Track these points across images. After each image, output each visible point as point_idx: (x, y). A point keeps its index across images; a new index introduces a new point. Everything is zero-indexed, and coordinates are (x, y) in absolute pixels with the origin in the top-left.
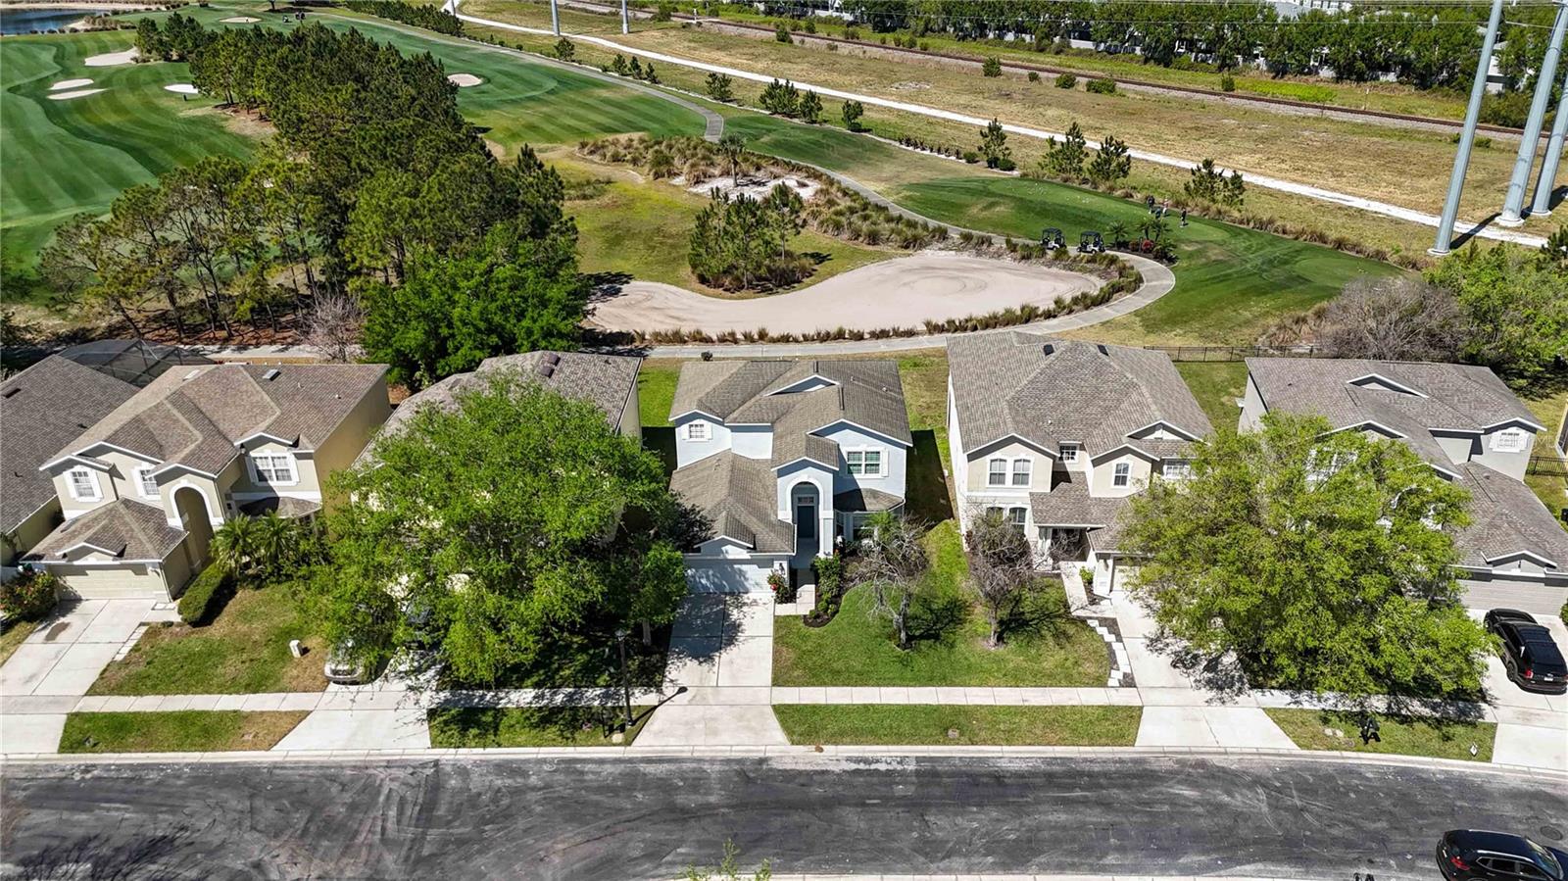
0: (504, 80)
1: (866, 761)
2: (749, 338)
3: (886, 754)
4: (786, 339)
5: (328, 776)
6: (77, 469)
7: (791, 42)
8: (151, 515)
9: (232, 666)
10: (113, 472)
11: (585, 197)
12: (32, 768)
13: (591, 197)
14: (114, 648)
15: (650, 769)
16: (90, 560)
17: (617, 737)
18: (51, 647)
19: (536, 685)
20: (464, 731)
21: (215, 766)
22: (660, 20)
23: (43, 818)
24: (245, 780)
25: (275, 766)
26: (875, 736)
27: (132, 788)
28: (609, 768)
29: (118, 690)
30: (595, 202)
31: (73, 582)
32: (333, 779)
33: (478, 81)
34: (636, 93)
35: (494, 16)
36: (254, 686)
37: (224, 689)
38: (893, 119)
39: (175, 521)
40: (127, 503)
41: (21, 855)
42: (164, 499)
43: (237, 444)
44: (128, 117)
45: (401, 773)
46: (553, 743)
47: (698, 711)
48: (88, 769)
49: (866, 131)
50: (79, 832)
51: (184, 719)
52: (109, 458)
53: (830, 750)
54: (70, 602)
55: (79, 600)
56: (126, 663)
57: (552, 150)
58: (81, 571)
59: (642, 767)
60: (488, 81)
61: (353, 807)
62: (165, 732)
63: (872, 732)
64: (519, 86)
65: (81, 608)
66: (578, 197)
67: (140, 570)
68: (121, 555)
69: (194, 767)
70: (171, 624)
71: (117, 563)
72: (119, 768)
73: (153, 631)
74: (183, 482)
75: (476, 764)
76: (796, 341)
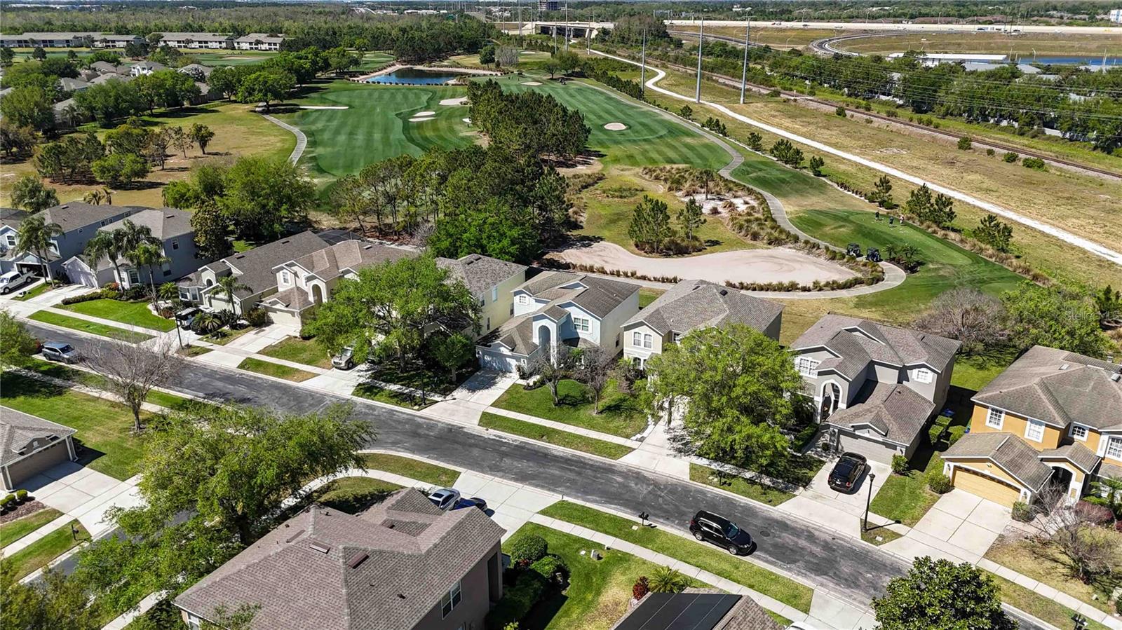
0: (640, 127)
1: (501, 437)
2: (626, 275)
3: (510, 437)
4: (644, 278)
5: (312, 394)
6: (285, 271)
7: (845, 116)
8: (303, 293)
9: (304, 356)
10: (296, 274)
11: (621, 197)
12: (226, 370)
13: (625, 197)
14: (273, 341)
15: (419, 420)
16: (277, 307)
17: (416, 407)
18: (255, 336)
19: (402, 385)
20: (364, 393)
21: (279, 383)
22: (772, 96)
23: (220, 384)
24: (285, 390)
25: (298, 388)
26: (512, 431)
27: (251, 384)
28: (405, 416)
29: (267, 354)
30: (626, 200)
31: (271, 314)
32: (311, 395)
33: (624, 127)
34: (707, 141)
35: (673, 88)
36: (308, 363)
37: (298, 361)
38: (852, 170)
39: (311, 299)
40: (298, 288)
41: (207, 392)
42: (308, 288)
43: (340, 271)
44: (437, 133)
45: (334, 400)
46: (392, 404)
47: (455, 407)
48: (242, 374)
49: (824, 176)
50: (227, 390)
51: (279, 367)
52: (295, 268)
53: (491, 431)
54: (270, 323)
55: (273, 323)
56: (274, 346)
57: (629, 170)
58: (275, 311)
59: (416, 418)
60: (630, 127)
61: (311, 405)
62: (271, 370)
63: (512, 429)
64: (645, 132)
65: (272, 326)
66: (617, 197)
67: (293, 314)
68: (287, 306)
69: (273, 381)
70: (296, 337)
71: (286, 309)
72: (251, 376)
73: (290, 338)
74: (315, 282)
75: (361, 403)
76: (650, 280)
